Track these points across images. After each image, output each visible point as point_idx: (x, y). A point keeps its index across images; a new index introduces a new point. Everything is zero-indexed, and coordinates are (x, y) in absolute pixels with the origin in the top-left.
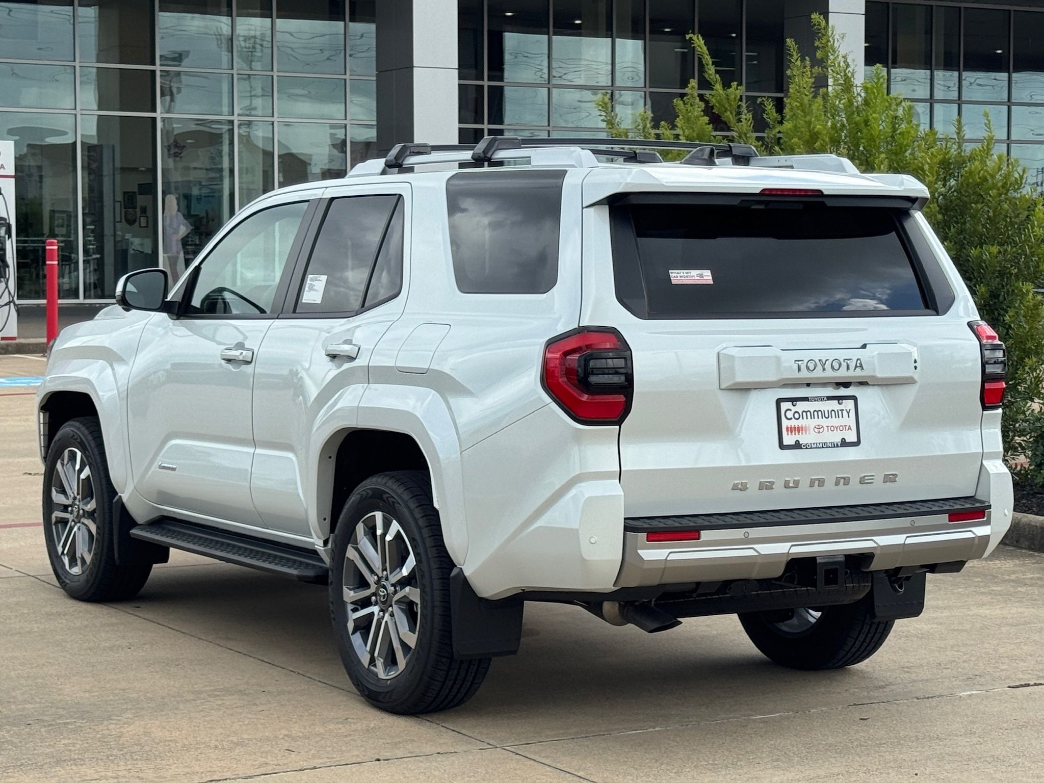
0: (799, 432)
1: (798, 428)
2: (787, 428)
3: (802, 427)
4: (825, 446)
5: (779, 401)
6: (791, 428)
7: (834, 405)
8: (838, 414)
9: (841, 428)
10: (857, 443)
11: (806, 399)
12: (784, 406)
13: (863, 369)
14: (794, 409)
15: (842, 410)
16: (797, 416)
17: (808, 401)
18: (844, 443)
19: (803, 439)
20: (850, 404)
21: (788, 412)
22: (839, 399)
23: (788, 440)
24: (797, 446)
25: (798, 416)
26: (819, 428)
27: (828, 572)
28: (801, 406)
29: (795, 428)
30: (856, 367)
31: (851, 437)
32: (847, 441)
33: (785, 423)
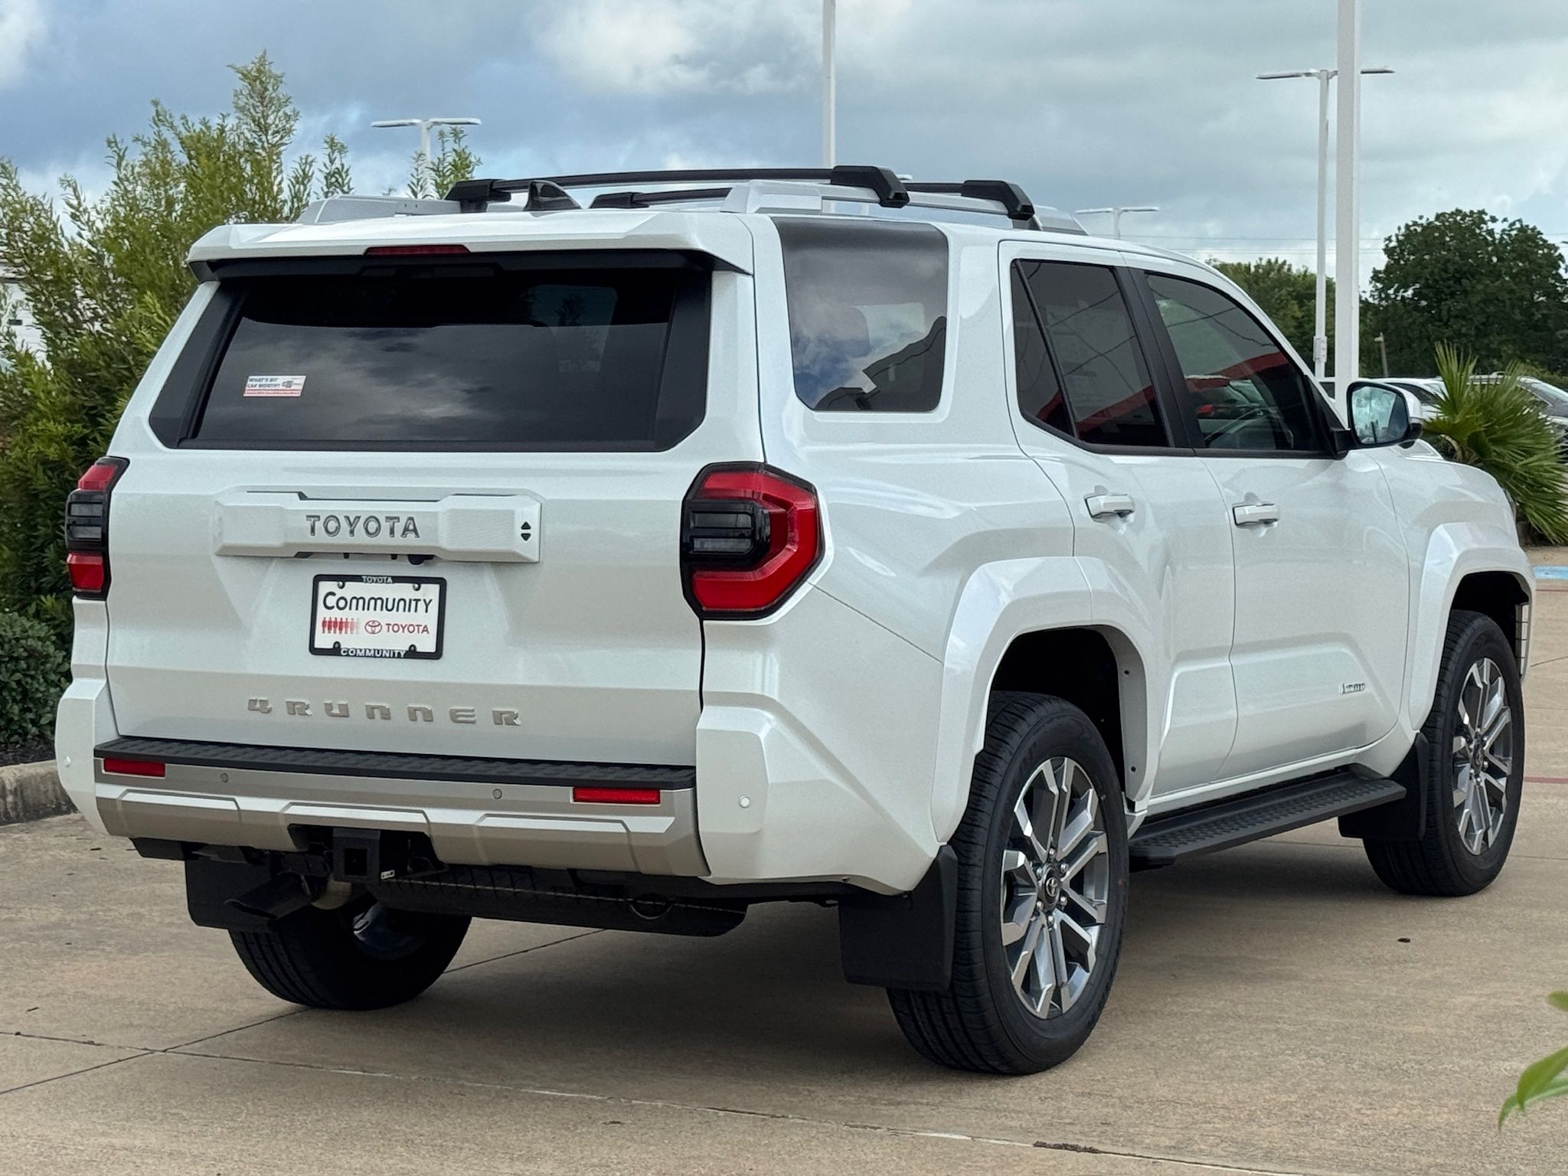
0: (341, 629)
1: (341, 623)
2: (324, 623)
3: (347, 622)
4: (378, 654)
5: (318, 579)
6: (330, 622)
7: (406, 591)
8: (408, 605)
9: (411, 629)
10: (437, 655)
11: (357, 578)
12: (325, 587)
13: (417, 534)
14: (339, 593)
15: (417, 601)
16: (342, 603)
17: (362, 581)
18: (412, 653)
19: (347, 641)
20: (432, 591)
21: (330, 597)
22: (418, 581)
23: (324, 640)
24: (335, 651)
25: (344, 604)
26: (373, 626)
27: (350, 854)
28: (352, 589)
29: (336, 622)
30: (406, 529)
31: (427, 644)
32: (418, 650)
33: (322, 614)
